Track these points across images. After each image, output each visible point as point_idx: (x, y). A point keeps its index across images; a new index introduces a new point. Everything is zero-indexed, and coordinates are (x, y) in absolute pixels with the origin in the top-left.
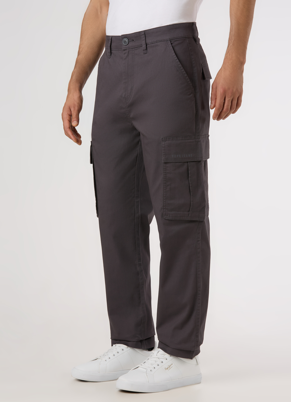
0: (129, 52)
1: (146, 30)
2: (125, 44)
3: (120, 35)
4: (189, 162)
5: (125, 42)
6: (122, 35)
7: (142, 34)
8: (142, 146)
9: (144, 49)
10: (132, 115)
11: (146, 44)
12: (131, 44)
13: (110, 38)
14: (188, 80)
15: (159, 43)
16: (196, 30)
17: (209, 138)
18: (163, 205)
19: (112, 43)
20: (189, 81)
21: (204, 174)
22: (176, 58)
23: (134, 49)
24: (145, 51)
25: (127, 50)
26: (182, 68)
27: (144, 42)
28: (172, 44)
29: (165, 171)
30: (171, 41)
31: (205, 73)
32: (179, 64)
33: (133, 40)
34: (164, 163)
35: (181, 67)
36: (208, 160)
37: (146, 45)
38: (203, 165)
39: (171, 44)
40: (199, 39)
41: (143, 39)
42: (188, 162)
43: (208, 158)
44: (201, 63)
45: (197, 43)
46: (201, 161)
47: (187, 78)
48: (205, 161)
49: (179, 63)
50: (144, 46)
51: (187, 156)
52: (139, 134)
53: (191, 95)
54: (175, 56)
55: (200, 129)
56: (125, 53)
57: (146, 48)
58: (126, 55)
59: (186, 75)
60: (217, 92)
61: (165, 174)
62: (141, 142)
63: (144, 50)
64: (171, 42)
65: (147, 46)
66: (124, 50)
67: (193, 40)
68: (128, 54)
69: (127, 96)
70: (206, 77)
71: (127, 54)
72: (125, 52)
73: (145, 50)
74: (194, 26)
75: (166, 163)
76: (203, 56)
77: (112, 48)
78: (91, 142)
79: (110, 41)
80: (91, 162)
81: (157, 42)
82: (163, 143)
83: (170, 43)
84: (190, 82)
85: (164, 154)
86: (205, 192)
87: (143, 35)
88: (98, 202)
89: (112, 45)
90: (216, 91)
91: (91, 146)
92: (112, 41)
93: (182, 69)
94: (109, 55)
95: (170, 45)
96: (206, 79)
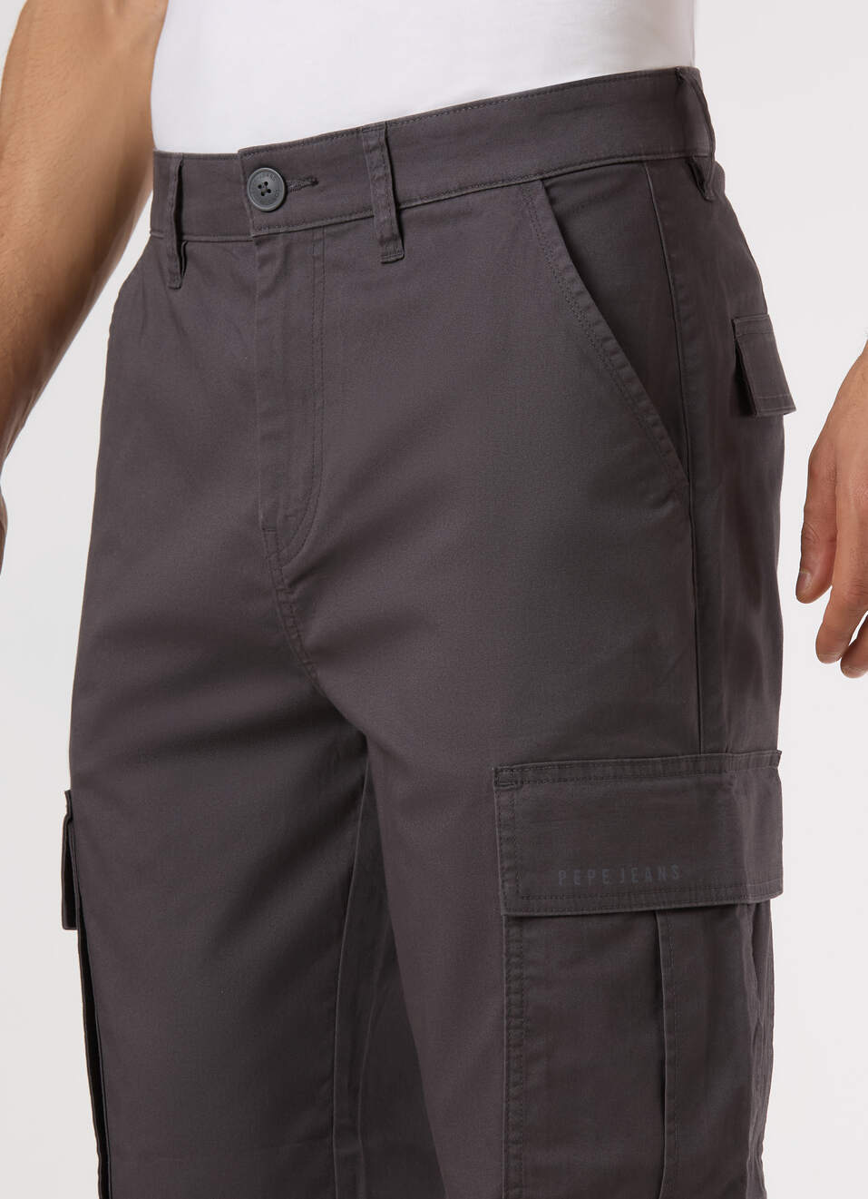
0: (287, 251)
1: (395, 122)
2: (262, 203)
3: (232, 149)
4: (663, 912)
5: (264, 191)
6: (246, 153)
7: (372, 143)
8: (381, 817)
9: (387, 235)
10: (317, 629)
11: (397, 203)
12: (303, 203)
13: (174, 168)
14: (650, 419)
15: (478, 198)
16: (702, 117)
17: (780, 768)
18: (507, 1176)
19: (186, 201)
20: (655, 424)
21: (754, 988)
22: (579, 285)
23: (318, 235)
24: (391, 247)
25: (280, 244)
26: (612, 344)
27: (382, 192)
28: (552, 201)
29: (515, 972)
30: (548, 183)
31: (751, 376)
32: (597, 323)
33: (315, 183)
34: (509, 918)
35: (606, 339)
36: (775, 903)
37: (399, 212)
38: (747, 930)
39: (546, 202)
40: (719, 173)
41: (380, 173)
42: (653, 913)
43: (778, 890)
44: (730, 315)
45: (710, 195)
46: (733, 906)
47: (645, 403)
48: (758, 905)
49: (595, 314)
50: (386, 216)
51: (649, 878)
52: (361, 744)
53: (668, 508)
54: (573, 273)
55: (725, 710)
56: (264, 261)
57: (396, 231)
58: (272, 269)
59: (636, 387)
60: (841, 505)
61: (514, 985)
62: (371, 791)
63: (382, 242)
64: (547, 189)
65: (405, 215)
66: (260, 241)
67: (683, 173)
68: (285, 263)
69: (286, 517)
70: (757, 396)
71: (278, 262)
72: (264, 250)
73: (393, 238)
74: (690, 91)
75: (520, 920)
76: (744, 275)
77: (186, 229)
78: (68, 794)
79: (174, 184)
80: (72, 915)
81: (463, 190)
82: (505, 798)
83: (542, 195)
84: (660, 429)
85: (506, 865)
86: (755, 1094)
87: (377, 152)
88: (114, 1160)
89: (186, 211)
90: (834, 499)
91: (69, 821)
92: (185, 187)
93: (614, 353)
94: (171, 272)
95: (545, 212)
96: (762, 411)
